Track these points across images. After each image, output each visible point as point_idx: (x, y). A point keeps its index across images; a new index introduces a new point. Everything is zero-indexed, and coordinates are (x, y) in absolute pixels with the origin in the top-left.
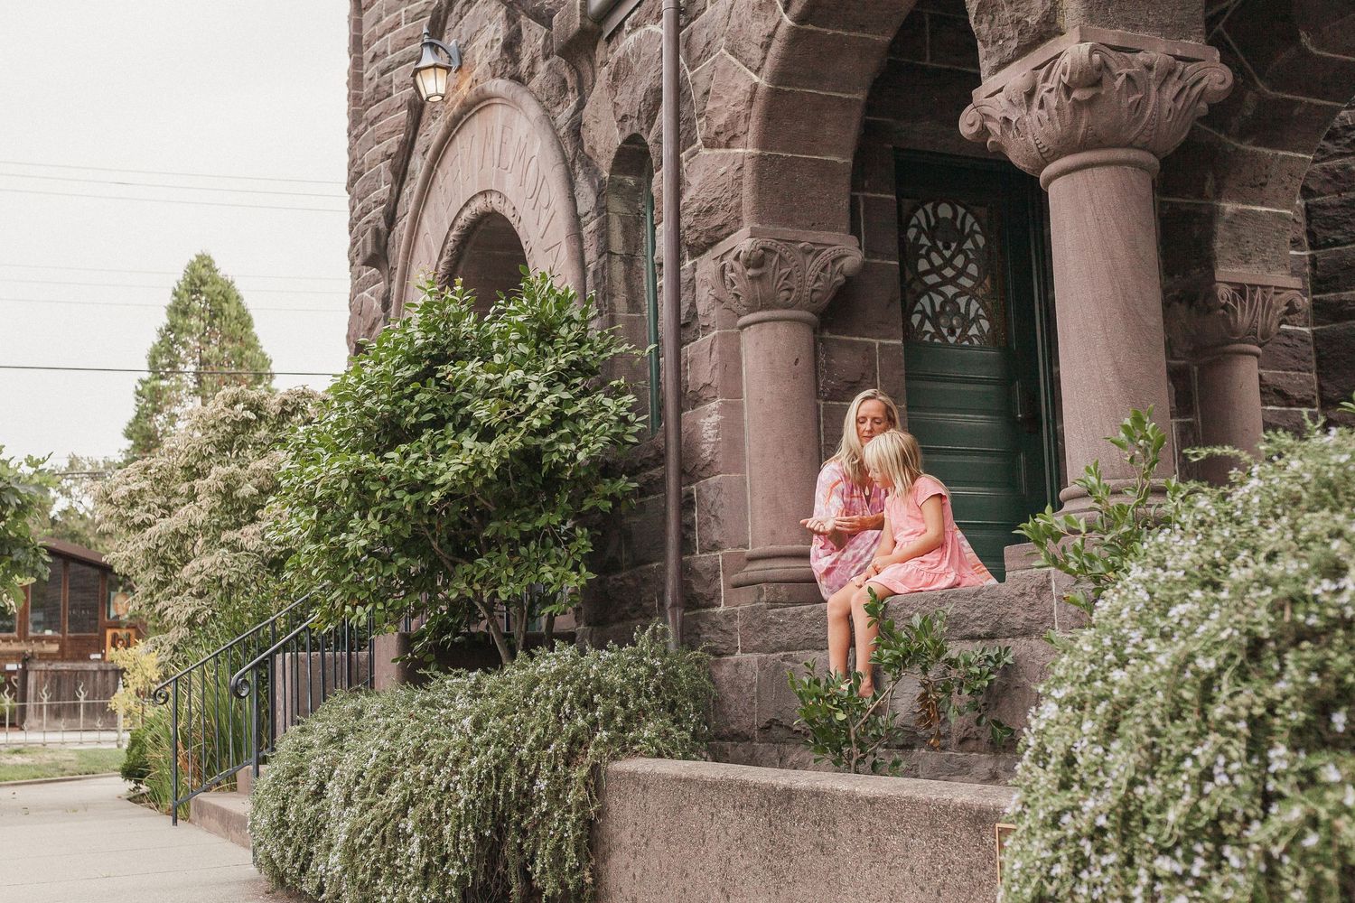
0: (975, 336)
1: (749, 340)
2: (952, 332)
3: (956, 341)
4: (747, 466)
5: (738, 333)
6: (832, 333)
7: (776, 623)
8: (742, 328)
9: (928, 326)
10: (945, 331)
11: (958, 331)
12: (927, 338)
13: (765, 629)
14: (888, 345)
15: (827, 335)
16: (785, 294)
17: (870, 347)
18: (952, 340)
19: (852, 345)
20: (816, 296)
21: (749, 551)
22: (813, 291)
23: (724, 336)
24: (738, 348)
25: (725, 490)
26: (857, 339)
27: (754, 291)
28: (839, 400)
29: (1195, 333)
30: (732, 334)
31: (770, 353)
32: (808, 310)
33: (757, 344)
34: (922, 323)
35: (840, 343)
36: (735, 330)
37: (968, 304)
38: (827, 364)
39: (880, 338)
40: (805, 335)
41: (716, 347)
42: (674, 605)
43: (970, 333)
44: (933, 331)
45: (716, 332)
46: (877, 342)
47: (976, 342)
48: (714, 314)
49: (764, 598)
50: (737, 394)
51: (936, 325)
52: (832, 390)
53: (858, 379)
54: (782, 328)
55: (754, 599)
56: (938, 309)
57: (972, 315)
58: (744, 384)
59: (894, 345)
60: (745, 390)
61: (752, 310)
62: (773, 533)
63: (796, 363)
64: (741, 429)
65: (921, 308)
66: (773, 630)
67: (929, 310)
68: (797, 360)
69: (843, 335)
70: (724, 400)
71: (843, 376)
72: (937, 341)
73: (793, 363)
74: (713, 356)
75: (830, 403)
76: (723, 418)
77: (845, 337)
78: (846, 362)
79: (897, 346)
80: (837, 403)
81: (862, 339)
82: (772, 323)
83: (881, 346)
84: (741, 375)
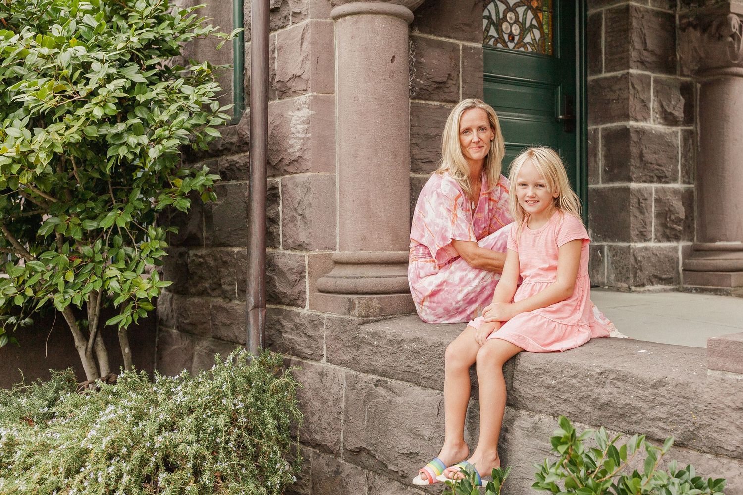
0: (529, 43)
1: (343, 31)
2: (512, 38)
3: (514, 48)
4: (337, 165)
5: (332, 24)
6: (421, 31)
7: (369, 344)
8: (336, 18)
9: (493, 32)
10: (506, 37)
11: (516, 38)
12: (491, 42)
13: (357, 347)
14: (471, 48)
15: (416, 33)
17: (455, 48)
18: (511, 45)
19: (441, 44)
21: (337, 254)
23: (317, 25)
24: (331, 40)
25: (313, 189)
26: (443, 39)
28: (426, 100)
29: (703, 55)
30: (326, 24)
31: (366, 48)
33: (352, 37)
34: (488, 28)
35: (430, 42)
36: (329, 21)
37: (525, 14)
38: (417, 63)
39: (464, 39)
40: (402, 30)
41: (308, 36)
42: (256, 307)
43: (525, 41)
44: (496, 36)
45: (308, 20)
46: (461, 44)
47: (530, 50)
49: (356, 312)
50: (329, 89)
51: (499, 30)
52: (421, 89)
53: (445, 80)
54: (379, 23)
55: (343, 310)
56: (501, 16)
57: (528, 24)
58: (337, 78)
59: (474, 48)
60: (337, 84)
62: (364, 238)
63: (393, 60)
64: (331, 125)
65: (488, 14)
66: (366, 349)
67: (494, 17)
68: (394, 57)
69: (431, 34)
70: (315, 93)
71: (432, 76)
72: (499, 45)
73: (389, 61)
74: (304, 46)
75: (417, 101)
76: (313, 112)
77: (432, 37)
78: (434, 62)
79: (478, 48)
80: (423, 102)
81: (447, 40)
82: (369, 16)
83: (464, 48)
84: (333, 68)
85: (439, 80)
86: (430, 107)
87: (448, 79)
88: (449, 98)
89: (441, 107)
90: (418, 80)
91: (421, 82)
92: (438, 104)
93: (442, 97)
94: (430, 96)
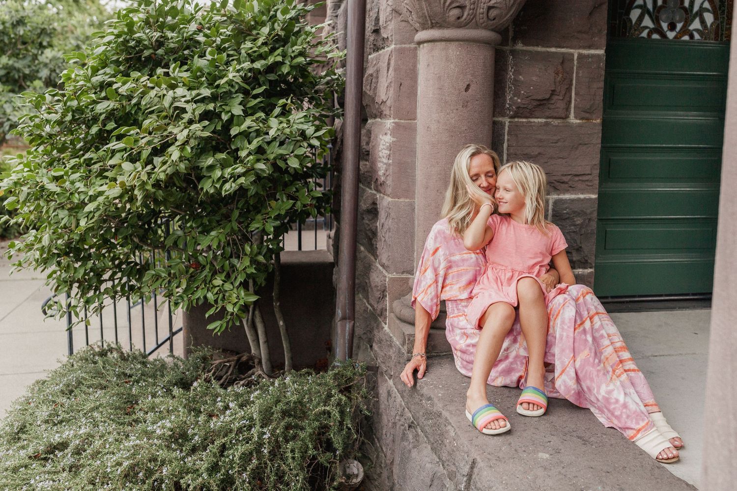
0: (697, 30)
2: (672, 27)
3: (675, 37)
4: (416, 191)
5: (416, 49)
8: (419, 43)
9: (647, 22)
10: (665, 26)
11: (679, 26)
12: (644, 34)
14: (588, 56)
16: (455, 12)
17: (565, 60)
18: (671, 35)
20: (493, 13)
22: (490, 8)
23: (401, 51)
24: (415, 66)
25: (392, 214)
26: (553, 50)
27: (422, 9)
28: (526, 117)
30: (410, 49)
32: (485, 28)
33: (428, 65)
34: (641, 18)
35: (535, 56)
36: (413, 46)
38: (515, 80)
39: (580, 48)
41: (392, 63)
43: (691, 28)
44: (651, 25)
45: (393, 46)
46: (576, 53)
48: (392, 26)
50: (411, 115)
51: (656, 20)
52: (518, 108)
53: (547, 96)
54: (454, 50)
57: (696, 8)
58: (419, 104)
59: (593, 56)
60: (418, 110)
61: (424, 27)
63: (467, 88)
64: (412, 152)
68: (468, 86)
69: (537, 46)
70: (397, 120)
71: (530, 94)
72: (655, 36)
73: (463, 90)
74: (390, 72)
75: (516, 120)
76: (395, 139)
77: (539, 49)
78: (534, 78)
79: (598, 56)
80: (524, 120)
81: (559, 50)
82: (443, 43)
83: (580, 57)
84: (415, 95)
85: (540, 97)
86: (533, 124)
87: (552, 95)
88: (555, 115)
89: (546, 124)
90: (515, 98)
91: (519, 100)
92: (543, 120)
93: (547, 114)
94: (531, 114)
